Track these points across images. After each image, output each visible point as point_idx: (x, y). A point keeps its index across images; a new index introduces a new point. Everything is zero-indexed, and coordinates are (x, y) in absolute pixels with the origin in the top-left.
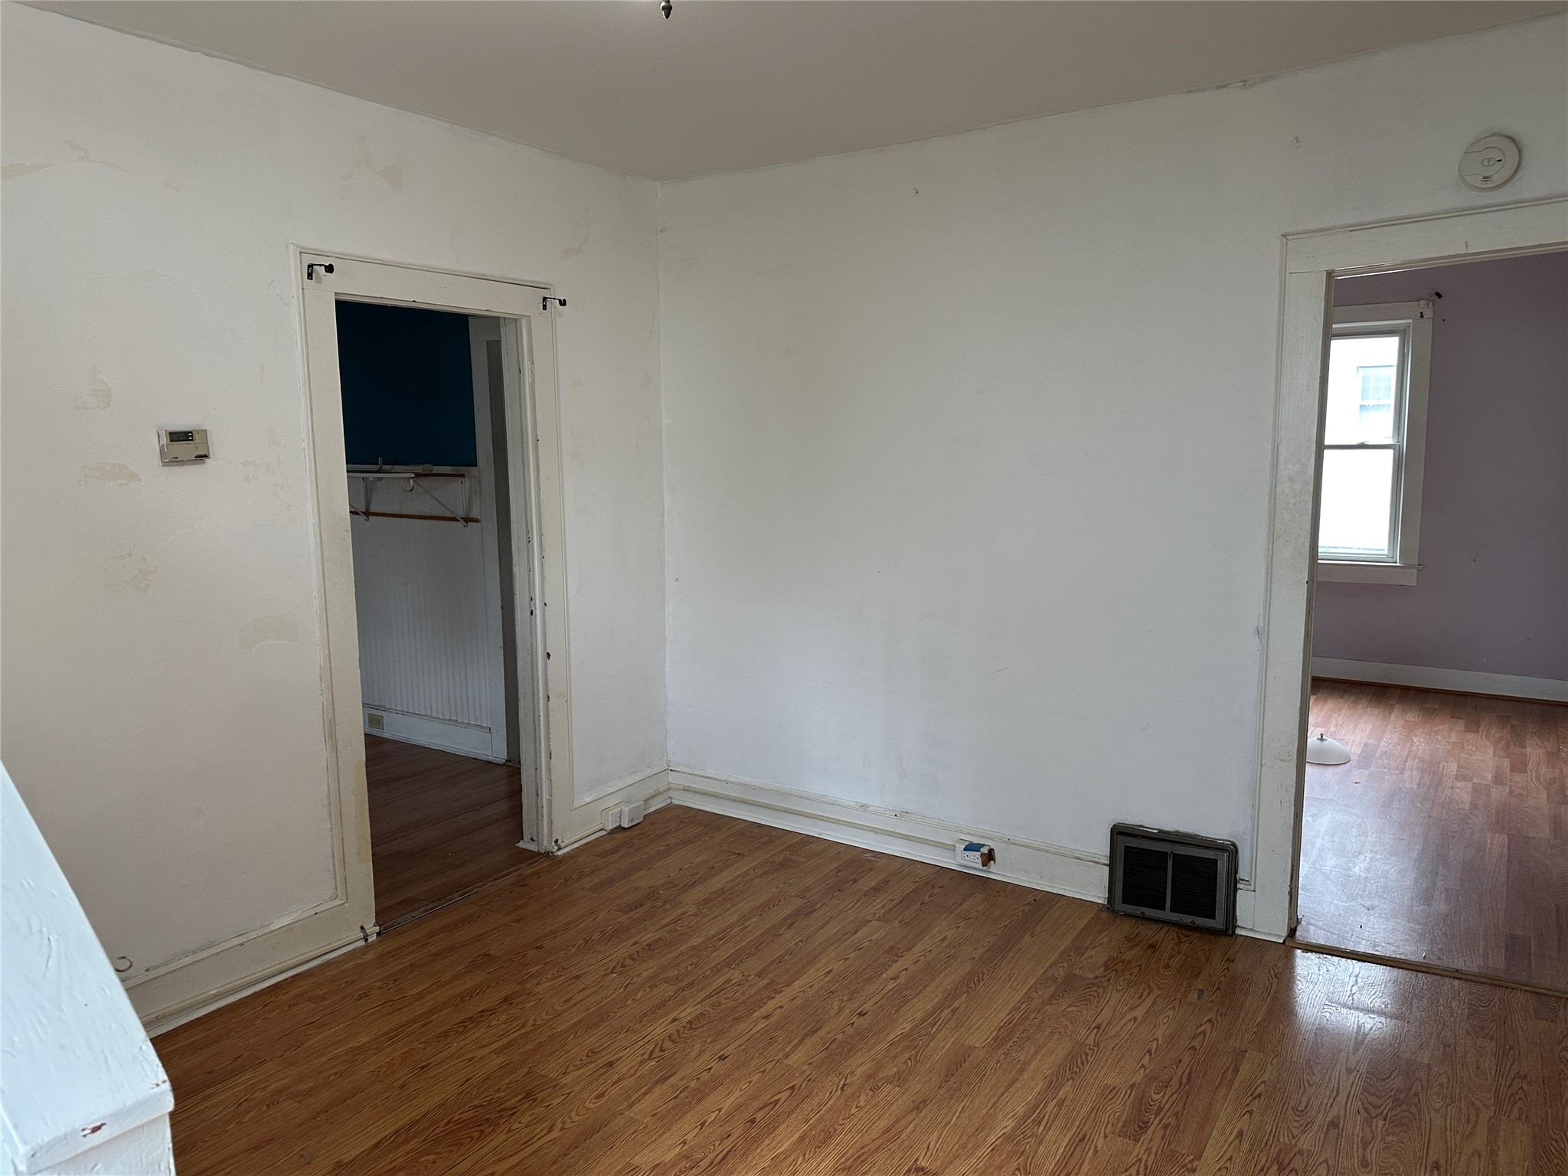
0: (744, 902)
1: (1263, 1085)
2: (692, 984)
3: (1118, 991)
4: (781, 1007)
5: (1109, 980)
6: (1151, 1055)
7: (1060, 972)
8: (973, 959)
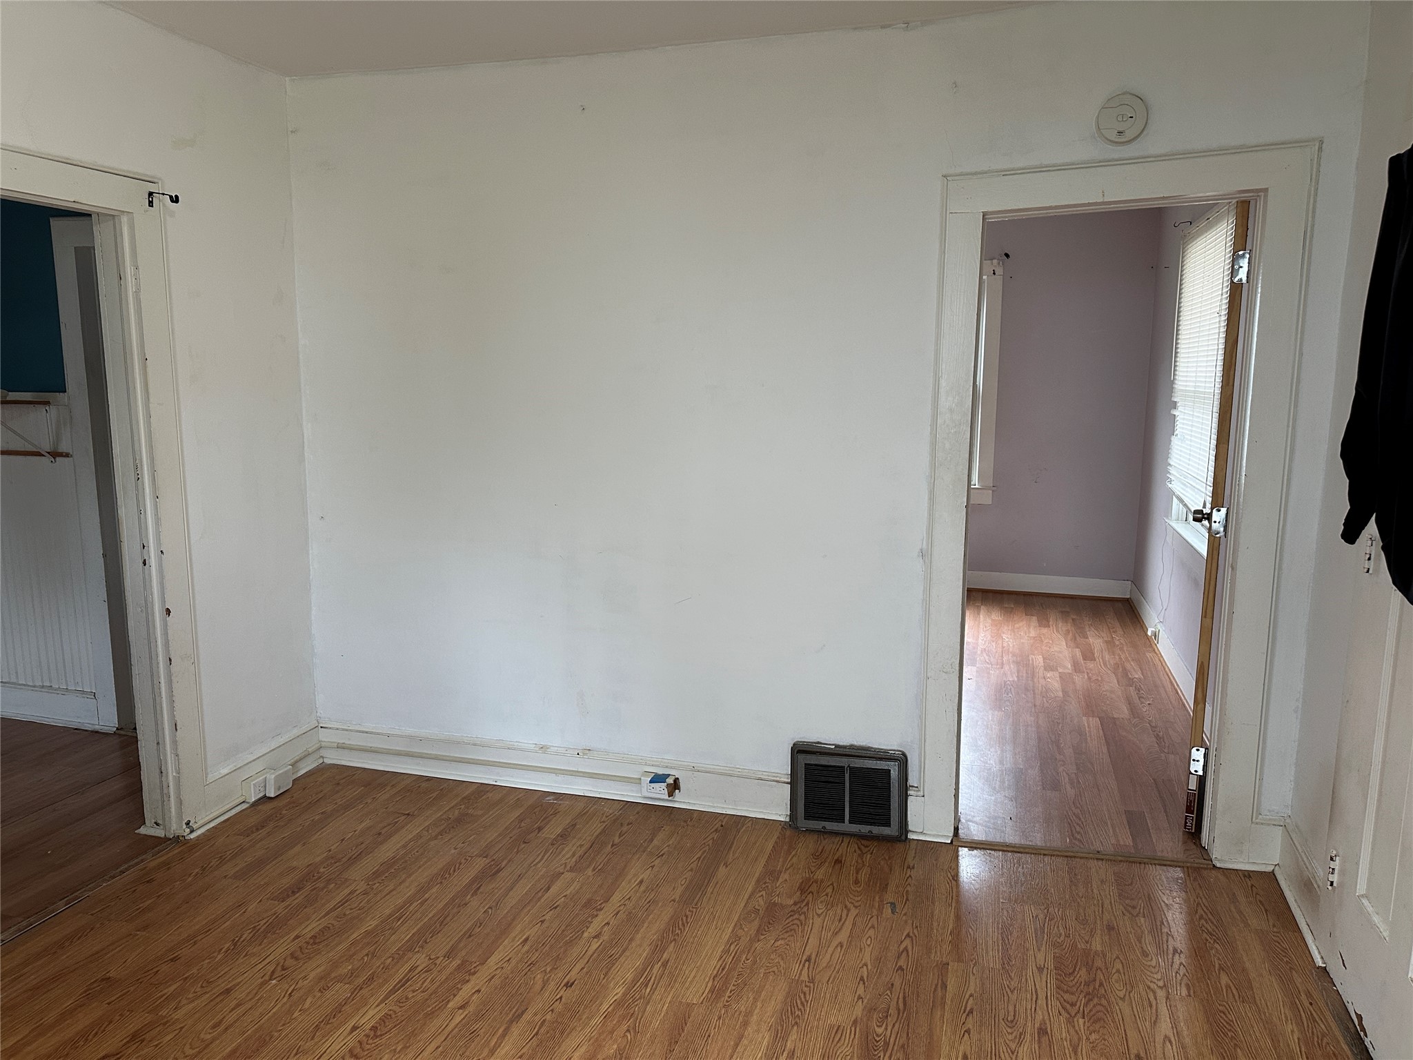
0: (420, 870)
1: (971, 998)
2: (371, 979)
3: (819, 915)
4: (479, 991)
5: (807, 904)
6: (864, 983)
7: (760, 903)
8: (674, 901)
